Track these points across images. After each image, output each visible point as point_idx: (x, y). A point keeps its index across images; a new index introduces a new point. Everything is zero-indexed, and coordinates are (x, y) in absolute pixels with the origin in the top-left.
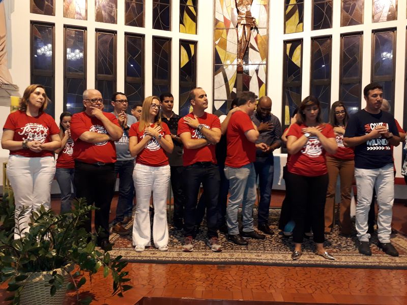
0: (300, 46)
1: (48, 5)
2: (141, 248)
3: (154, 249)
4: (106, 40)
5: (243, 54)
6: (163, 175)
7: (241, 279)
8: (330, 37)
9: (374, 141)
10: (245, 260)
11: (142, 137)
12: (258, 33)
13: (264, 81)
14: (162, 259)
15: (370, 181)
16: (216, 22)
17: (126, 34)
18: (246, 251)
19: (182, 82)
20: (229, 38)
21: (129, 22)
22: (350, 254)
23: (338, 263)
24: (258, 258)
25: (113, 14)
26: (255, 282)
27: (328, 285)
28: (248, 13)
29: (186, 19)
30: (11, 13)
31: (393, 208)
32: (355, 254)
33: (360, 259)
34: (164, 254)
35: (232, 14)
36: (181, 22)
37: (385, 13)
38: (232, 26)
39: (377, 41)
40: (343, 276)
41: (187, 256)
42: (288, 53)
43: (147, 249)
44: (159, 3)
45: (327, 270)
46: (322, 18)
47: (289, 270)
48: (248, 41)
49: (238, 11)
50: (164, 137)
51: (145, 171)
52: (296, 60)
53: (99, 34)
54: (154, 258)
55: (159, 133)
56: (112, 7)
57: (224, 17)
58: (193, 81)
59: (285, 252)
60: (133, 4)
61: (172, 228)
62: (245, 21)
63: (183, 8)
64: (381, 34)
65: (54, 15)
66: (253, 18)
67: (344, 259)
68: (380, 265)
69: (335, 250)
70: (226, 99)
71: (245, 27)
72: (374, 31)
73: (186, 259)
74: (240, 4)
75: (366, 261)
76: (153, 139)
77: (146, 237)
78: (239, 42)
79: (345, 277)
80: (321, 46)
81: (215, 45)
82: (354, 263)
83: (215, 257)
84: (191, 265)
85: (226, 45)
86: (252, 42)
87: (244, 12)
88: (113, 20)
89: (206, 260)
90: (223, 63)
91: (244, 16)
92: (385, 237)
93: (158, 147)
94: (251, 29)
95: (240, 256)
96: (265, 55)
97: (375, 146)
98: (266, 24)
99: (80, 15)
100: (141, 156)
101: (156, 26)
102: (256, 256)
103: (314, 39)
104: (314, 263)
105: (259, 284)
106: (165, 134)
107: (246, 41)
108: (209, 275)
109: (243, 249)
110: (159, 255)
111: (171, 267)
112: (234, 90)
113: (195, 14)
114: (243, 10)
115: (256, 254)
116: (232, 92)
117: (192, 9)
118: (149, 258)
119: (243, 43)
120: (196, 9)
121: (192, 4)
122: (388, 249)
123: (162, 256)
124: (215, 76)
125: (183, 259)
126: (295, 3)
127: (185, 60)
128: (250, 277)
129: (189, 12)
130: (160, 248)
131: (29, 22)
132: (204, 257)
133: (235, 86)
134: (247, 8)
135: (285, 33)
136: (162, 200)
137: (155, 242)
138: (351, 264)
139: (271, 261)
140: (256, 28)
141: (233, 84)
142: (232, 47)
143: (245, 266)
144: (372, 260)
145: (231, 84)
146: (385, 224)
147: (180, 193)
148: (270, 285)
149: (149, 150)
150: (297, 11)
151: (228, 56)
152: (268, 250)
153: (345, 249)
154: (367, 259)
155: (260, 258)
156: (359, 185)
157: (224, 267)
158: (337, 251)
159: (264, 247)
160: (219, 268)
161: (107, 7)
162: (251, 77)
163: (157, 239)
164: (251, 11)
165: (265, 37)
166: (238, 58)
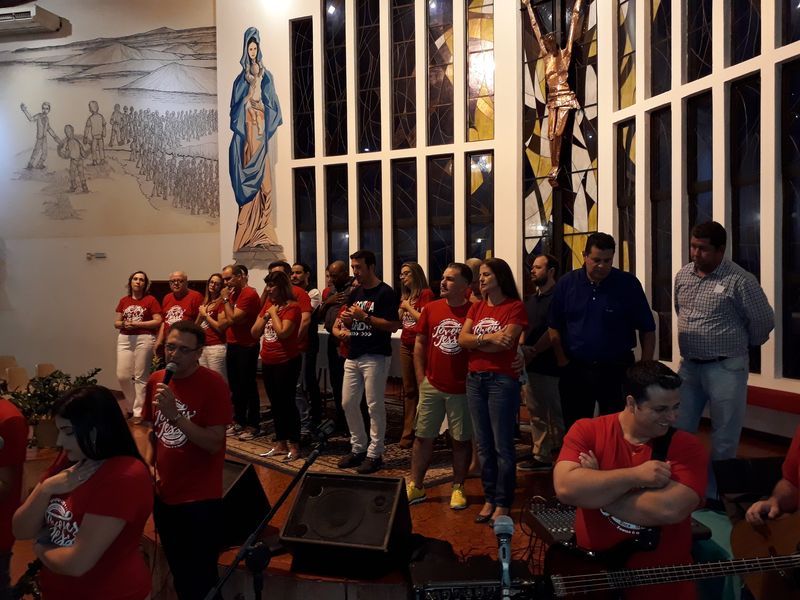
5: (555, 160)
13: (594, 199)
28: (563, 87)
29: (478, 118)
30: (276, 162)
36: (471, 125)
49: (548, 87)
57: (537, 100)
62: (557, 102)
66: (571, 94)
71: (559, 112)
78: (550, 140)
81: (524, 148)
85: (539, 147)
90: (535, 175)
91: (556, 94)
119: (554, 140)
131: (291, 170)
134: (562, 78)
151: (542, 165)
162: (576, 193)
165: (595, 121)
166: (553, 165)
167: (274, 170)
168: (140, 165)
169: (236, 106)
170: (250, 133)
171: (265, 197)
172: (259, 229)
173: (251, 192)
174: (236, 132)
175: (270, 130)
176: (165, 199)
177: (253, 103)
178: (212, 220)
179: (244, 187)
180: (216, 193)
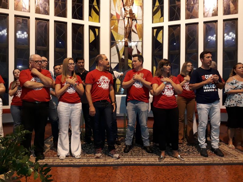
0: (162, 31)
1: (4, 3)
2: (63, 157)
3: (72, 158)
4: (42, 25)
5: (128, 35)
6: (78, 109)
7: (128, 175)
8: (179, 26)
9: (208, 86)
10: (130, 162)
11: (64, 85)
12: (137, 23)
13: (141, 52)
14: (77, 163)
15: (206, 111)
16: (111, 15)
17: (55, 21)
18: (131, 156)
19: (91, 52)
20: (119, 25)
21: (57, 14)
22: (195, 156)
23: (188, 163)
24: (138, 161)
25: (47, 9)
26: (137, 177)
27: (183, 177)
28: (131, 11)
29: (93, 13)
31: (220, 127)
32: (198, 156)
33: (201, 159)
34: (78, 160)
35: (121, 10)
36: (90, 15)
37: (211, 12)
38: (121, 18)
39: (206, 28)
40: (192, 171)
41: (94, 161)
42: (155, 35)
43: (67, 158)
44: (76, 3)
45: (182, 167)
46: (174, 14)
47: (158, 168)
48: (131, 27)
49: (125, 9)
50: (78, 85)
51: (66, 106)
52: (159, 39)
53: (38, 21)
54: (72, 164)
55: (76, 82)
56: (46, 5)
57: (116, 13)
58: (97, 51)
59: (155, 156)
60: (59, 3)
61: (84, 143)
62: (129, 15)
63: (91, 7)
64: (209, 24)
65: (8, 9)
66: (133, 14)
67: (192, 159)
68: (214, 163)
69: (186, 154)
70: (118, 62)
71: (129, 19)
72: (205, 23)
73: (93, 163)
74: (126, 5)
75: (205, 160)
76: (71, 86)
77: (66, 150)
78: (126, 28)
79: (193, 171)
80: (174, 31)
81: (111, 29)
82: (198, 162)
83: (111, 161)
84: (95, 168)
85: (117, 30)
86: (134, 28)
87: (128, 10)
88: (47, 13)
89: (106, 163)
90: (116, 40)
91: (128, 12)
92: (215, 145)
93: (74, 91)
94: (133, 20)
95: (127, 160)
96: (141, 36)
97: (209, 89)
98: (141, 17)
99: (25, 9)
100: (62, 97)
101: (74, 17)
102: (137, 159)
103: (170, 27)
104: (174, 163)
105: (140, 178)
106: (79, 83)
107: (130, 27)
108: (107, 173)
109: (129, 155)
110: (75, 162)
111: (82, 169)
112: (123, 57)
113: (98, 10)
114: (128, 9)
115: (137, 158)
116: (122, 58)
117: (96, 7)
118: (68, 163)
119: (128, 29)
120: (99, 8)
121: (96, 4)
122: (218, 152)
123: (77, 162)
124: (112, 48)
125: (90, 164)
126: (158, 5)
127: (93, 38)
128: (134, 174)
129: (95, 9)
130: (76, 156)
132: (104, 161)
133: (124, 55)
134: (130, 7)
135: (153, 23)
136: (77, 125)
137: (72, 153)
138: (196, 162)
139: (147, 163)
140: (136, 20)
141: (122, 53)
142: (121, 31)
143: (130, 166)
144: (209, 160)
145: (121, 53)
146: (215, 137)
147: (89, 121)
148: (147, 179)
149: (68, 93)
150: (160, 10)
151: (119, 37)
152: (145, 156)
153: (192, 153)
154: (206, 159)
155: (140, 161)
156: (200, 114)
157: (118, 168)
158: (187, 155)
159: (143, 154)
160: (114, 168)
161: (43, 5)
162: (133, 49)
163: (74, 151)
164: (132, 10)
165: (141, 25)
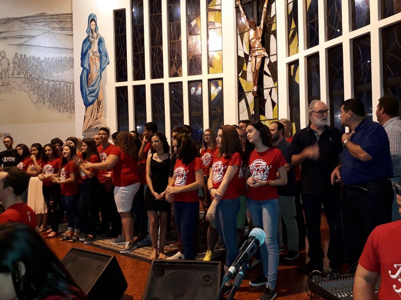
12: (270, 60)
20: (248, 70)
28: (259, 46)
29: (214, 62)
30: (106, 84)
36: (211, 65)
42: (292, 74)
48: (258, 70)
52: (298, 79)
57: (244, 53)
62: (256, 53)
71: (257, 58)
78: (253, 72)
80: (315, 63)
81: (238, 77)
85: (246, 76)
86: (266, 69)
90: (244, 91)
91: (255, 49)
103: (308, 58)
107: (256, 70)
114: (255, 44)
119: (255, 73)
124: (240, 103)
131: (114, 88)
134: (258, 41)
140: (268, 57)
151: (248, 85)
162: (266, 100)
165: (276, 63)
166: (254, 85)
167: (105, 89)
168: (30, 86)
169: (84, 55)
170: (91, 69)
171: (100, 102)
172: (97, 119)
173: (92, 100)
174: (84, 68)
175: (103, 67)
176: (44, 104)
177: (93, 52)
178: (70, 115)
179: (88, 97)
180: (73, 101)
